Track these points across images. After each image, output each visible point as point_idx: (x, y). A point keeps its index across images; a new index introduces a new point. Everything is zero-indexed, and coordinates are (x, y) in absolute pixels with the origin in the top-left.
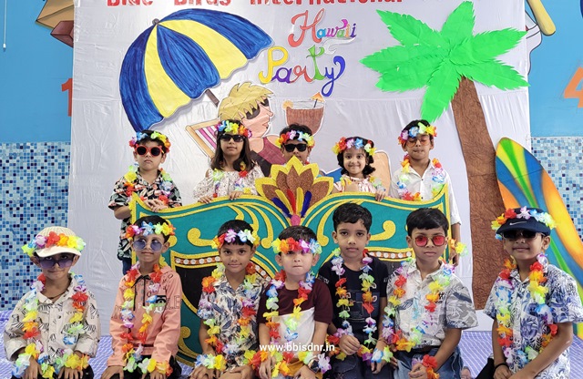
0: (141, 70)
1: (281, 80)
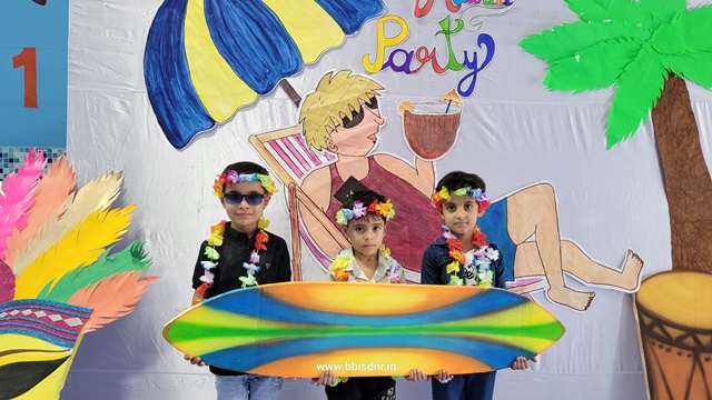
0: (179, 45)
1: (397, 69)
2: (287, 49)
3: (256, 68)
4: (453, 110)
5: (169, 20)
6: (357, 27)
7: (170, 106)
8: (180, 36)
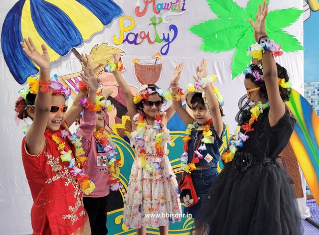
0: (19, 32)
1: (130, 42)
2: (75, 34)
3: (59, 43)
4: (158, 62)
5: (13, 19)
6: (109, 22)
7: (16, 63)
8: (19, 27)
